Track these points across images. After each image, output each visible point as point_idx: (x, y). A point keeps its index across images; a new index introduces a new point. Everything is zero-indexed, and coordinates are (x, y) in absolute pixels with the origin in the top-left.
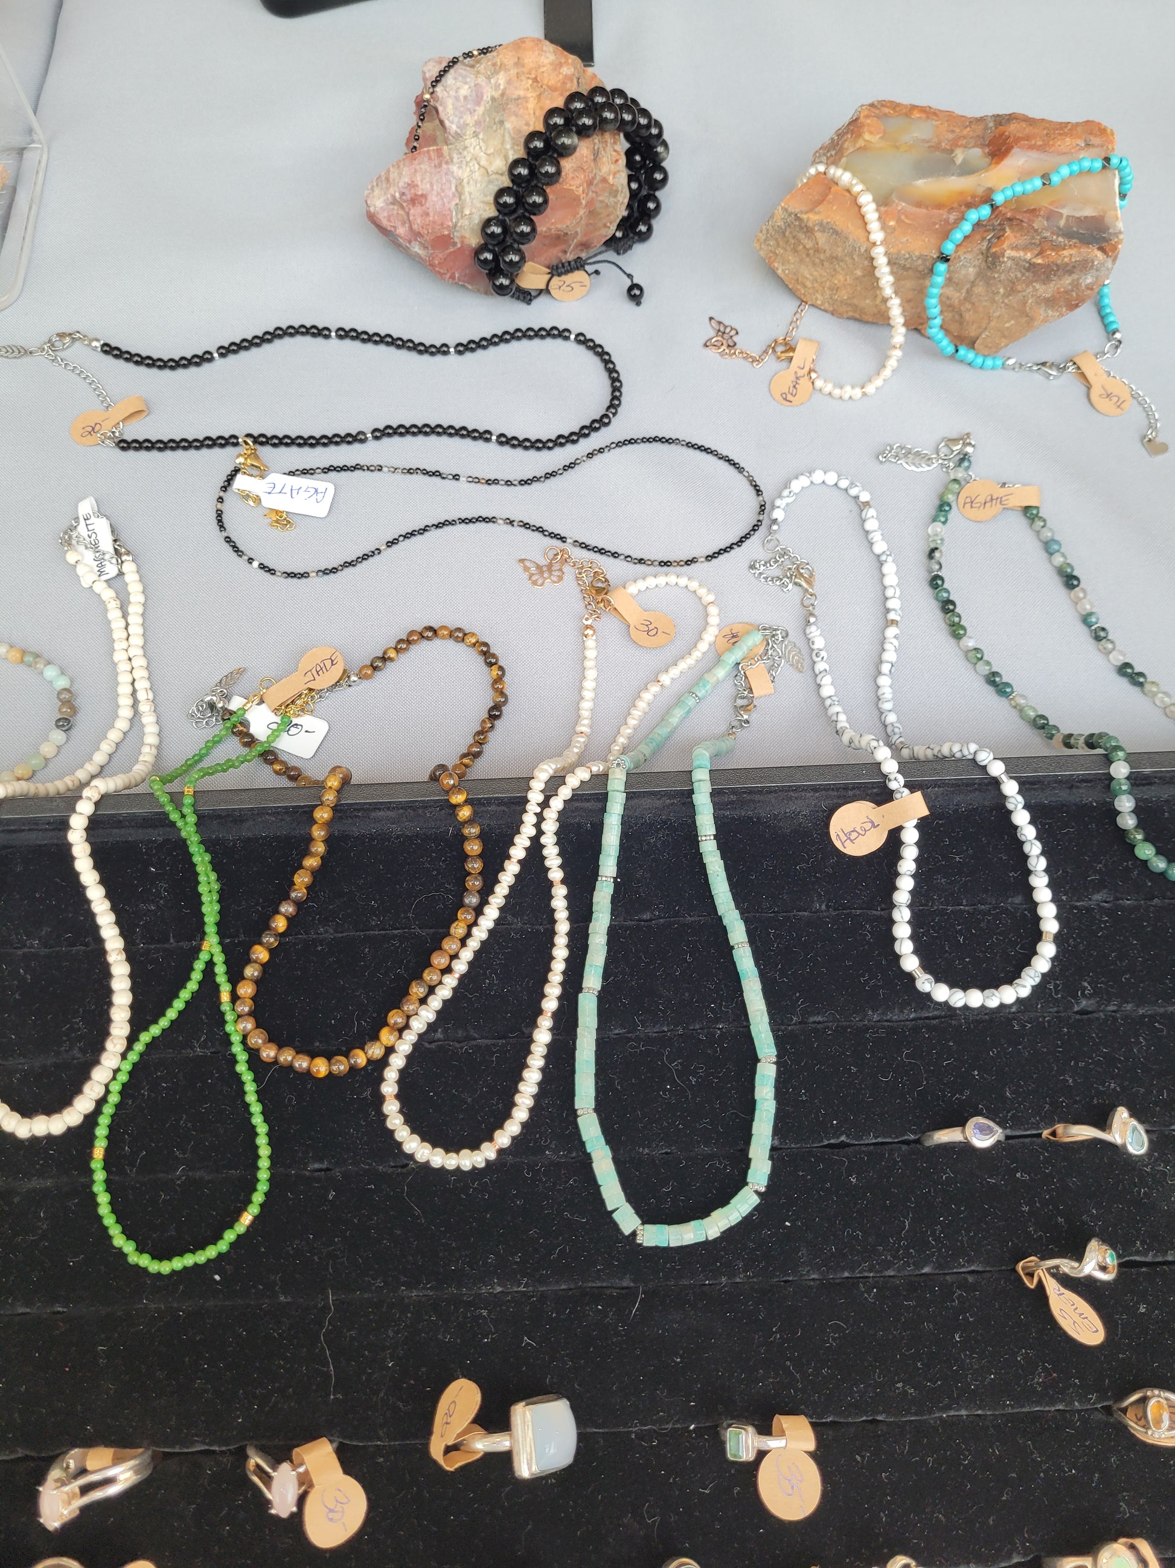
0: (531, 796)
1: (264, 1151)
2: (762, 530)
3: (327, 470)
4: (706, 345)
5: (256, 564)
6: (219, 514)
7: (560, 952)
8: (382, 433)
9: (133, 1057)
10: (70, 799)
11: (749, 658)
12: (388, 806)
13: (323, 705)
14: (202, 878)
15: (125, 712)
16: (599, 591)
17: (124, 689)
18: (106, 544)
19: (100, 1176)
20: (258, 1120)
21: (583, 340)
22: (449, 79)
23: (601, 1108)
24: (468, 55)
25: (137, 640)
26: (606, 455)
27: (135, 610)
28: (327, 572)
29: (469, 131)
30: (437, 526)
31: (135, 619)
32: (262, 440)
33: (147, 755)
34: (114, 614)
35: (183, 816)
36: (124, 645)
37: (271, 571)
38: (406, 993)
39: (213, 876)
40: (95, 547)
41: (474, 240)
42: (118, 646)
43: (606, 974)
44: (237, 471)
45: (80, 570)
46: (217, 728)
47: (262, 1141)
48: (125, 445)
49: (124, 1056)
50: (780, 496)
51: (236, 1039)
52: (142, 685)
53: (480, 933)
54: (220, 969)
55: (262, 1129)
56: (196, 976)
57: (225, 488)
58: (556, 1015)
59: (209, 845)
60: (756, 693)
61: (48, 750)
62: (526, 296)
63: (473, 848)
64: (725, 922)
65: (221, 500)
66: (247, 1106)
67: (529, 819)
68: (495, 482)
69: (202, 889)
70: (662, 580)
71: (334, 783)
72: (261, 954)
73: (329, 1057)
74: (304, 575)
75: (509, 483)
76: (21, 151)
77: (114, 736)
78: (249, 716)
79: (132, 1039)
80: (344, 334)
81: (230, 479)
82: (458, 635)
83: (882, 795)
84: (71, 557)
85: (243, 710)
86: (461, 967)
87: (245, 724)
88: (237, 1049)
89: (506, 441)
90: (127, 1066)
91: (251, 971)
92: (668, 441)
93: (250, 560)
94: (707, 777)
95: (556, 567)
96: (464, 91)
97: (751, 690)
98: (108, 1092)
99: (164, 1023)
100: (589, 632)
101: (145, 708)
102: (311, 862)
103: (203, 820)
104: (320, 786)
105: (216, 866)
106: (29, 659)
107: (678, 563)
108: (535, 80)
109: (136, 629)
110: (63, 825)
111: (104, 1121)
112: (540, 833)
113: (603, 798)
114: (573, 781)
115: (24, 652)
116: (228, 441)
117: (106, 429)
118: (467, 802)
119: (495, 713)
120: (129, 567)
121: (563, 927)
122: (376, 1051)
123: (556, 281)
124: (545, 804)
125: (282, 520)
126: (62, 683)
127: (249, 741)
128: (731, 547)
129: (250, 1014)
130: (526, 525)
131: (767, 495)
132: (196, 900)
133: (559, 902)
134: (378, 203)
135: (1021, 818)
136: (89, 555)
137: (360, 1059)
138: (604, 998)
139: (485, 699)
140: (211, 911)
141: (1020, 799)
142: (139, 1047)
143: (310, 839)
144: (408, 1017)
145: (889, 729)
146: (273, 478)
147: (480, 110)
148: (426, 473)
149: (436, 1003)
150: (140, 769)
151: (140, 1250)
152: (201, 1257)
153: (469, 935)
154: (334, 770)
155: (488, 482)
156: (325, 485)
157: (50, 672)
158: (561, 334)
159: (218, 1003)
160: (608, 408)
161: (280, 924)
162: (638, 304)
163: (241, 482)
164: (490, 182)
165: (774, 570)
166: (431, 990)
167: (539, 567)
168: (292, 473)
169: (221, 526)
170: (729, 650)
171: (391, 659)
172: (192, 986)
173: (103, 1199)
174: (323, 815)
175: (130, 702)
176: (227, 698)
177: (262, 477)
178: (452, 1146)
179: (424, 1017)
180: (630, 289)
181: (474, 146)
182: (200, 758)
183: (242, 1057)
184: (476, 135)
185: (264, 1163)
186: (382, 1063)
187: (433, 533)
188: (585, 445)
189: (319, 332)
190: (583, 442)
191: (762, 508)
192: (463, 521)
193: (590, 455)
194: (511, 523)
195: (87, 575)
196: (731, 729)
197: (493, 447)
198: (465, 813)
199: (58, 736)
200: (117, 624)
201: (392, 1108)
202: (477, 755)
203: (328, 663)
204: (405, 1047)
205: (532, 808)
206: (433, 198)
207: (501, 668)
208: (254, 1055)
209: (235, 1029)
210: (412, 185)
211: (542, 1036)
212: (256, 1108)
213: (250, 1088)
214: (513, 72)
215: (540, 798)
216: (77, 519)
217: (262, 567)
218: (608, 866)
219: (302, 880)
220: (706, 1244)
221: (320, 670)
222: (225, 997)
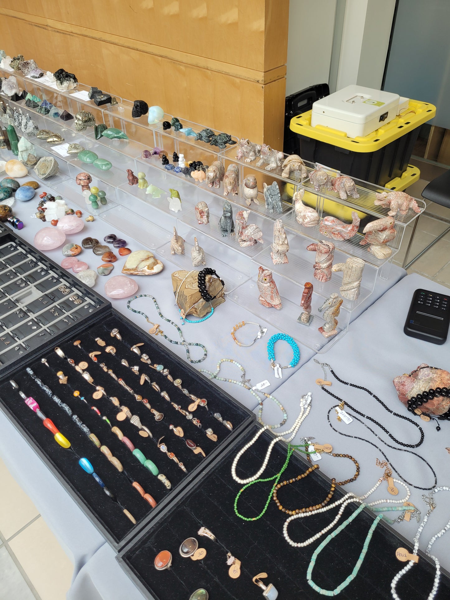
0: (346, 496)
1: (264, 512)
2: (430, 491)
3: (354, 417)
4: (446, 448)
5: (330, 423)
6: (330, 411)
7: (331, 525)
8: (368, 418)
9: (256, 481)
10: (276, 437)
11: (408, 511)
12: (321, 478)
13: (323, 454)
14: (285, 464)
15: (291, 430)
16: (388, 475)
17: (294, 426)
18: (308, 402)
19: (239, 494)
20: (266, 507)
21: (420, 429)
22: (425, 369)
23: (319, 556)
24: (432, 367)
25: (301, 420)
26: (408, 453)
27: (305, 415)
28: (340, 433)
29: (422, 380)
30: (366, 441)
31: (304, 417)
32: (346, 403)
33: (290, 439)
34: (301, 414)
35: (290, 452)
36: (299, 420)
37: (331, 426)
38: (302, 509)
39: (287, 465)
40: (306, 401)
41: (410, 399)
42: (298, 419)
43: (337, 536)
44: (338, 406)
45: (301, 403)
46: (304, 444)
47: (264, 510)
48: (323, 388)
49: (255, 480)
50: (439, 488)
51: (272, 492)
52: (297, 428)
53: (321, 511)
54: (277, 480)
55: (266, 508)
56: (273, 478)
57: (334, 407)
58: (323, 535)
59: (290, 460)
60: (404, 518)
61: (276, 426)
62: (415, 414)
63: (330, 496)
64: (364, 547)
65: (332, 408)
66: (266, 503)
67: (343, 499)
68: (383, 442)
69: (284, 466)
70: (402, 483)
71: (316, 466)
72: (285, 483)
73: (283, 507)
74: (336, 431)
75: (385, 444)
76: (342, 330)
77: (287, 432)
78: (310, 446)
79: (258, 479)
80: (375, 396)
81: (336, 406)
82: (356, 462)
83: (411, 551)
84: (302, 400)
85: (310, 445)
86: (313, 513)
87: (308, 447)
88: (271, 494)
89: (390, 436)
90: (254, 482)
91: (282, 484)
92: (424, 460)
93: (329, 422)
94: (379, 519)
95: (383, 465)
96: (426, 373)
97: (404, 517)
98: (249, 483)
99: (264, 480)
100: (380, 481)
101: (295, 432)
102: (303, 476)
103: (292, 456)
104: (312, 466)
105: (288, 464)
106: (284, 410)
107: (408, 483)
108: (441, 380)
109: (303, 418)
110: (272, 439)
111: (246, 486)
112: (343, 503)
113: (358, 507)
114: (355, 500)
115: (284, 409)
116: (340, 400)
117: (322, 383)
118: (334, 488)
119: (352, 480)
120: (309, 408)
121: (335, 522)
122: (290, 513)
123: (422, 415)
124: (347, 499)
125: (340, 419)
126: (286, 418)
127: (307, 450)
128: (421, 489)
129: (277, 490)
130: (383, 453)
131: (437, 485)
132: (282, 467)
133: (338, 517)
134: (396, 380)
135: (437, 581)
136: (304, 402)
137: (287, 512)
138: (333, 540)
139: (352, 477)
140: (283, 470)
141: (439, 576)
142: (258, 481)
143: (305, 472)
144: (299, 513)
145: (428, 548)
146: (343, 411)
147: (427, 378)
148: (371, 430)
149: (305, 514)
150: (288, 440)
151: (237, 509)
152: (244, 518)
153: (319, 509)
154: (317, 465)
155: (382, 441)
156: (351, 419)
157: (285, 415)
158: (417, 425)
159: (273, 485)
160: (415, 445)
161: (291, 481)
162: (438, 431)
163: (337, 408)
164: (419, 391)
165: (428, 500)
166: (306, 512)
167: (380, 462)
168: (347, 413)
169: (329, 413)
170: (405, 506)
171: (340, 456)
172: (272, 479)
173: (238, 497)
174: (310, 470)
175: (293, 429)
176: (309, 441)
177: (342, 410)
178: (291, 538)
179: (302, 515)
180: (437, 427)
181: (421, 383)
182: (297, 446)
183: (271, 495)
184: (423, 381)
185: (262, 514)
186: (290, 516)
187: (364, 441)
188: (406, 448)
189: (370, 393)
190: (406, 447)
191: (434, 487)
192: (371, 443)
193: (405, 451)
194: (380, 451)
195: (301, 405)
196: (395, 521)
197: (388, 435)
198: (333, 489)
199: (279, 426)
200: (301, 415)
201: (286, 524)
202: (343, 484)
203: (329, 448)
204: (295, 517)
205: (344, 498)
206: (406, 387)
207: (359, 474)
208: (272, 498)
209: (274, 490)
210: (404, 382)
211: (318, 536)
212: (267, 505)
213: (269, 501)
214: (438, 376)
215: (347, 497)
216: (307, 394)
217: (330, 424)
218: (351, 519)
219: (299, 477)
220: (318, 593)
221: (327, 448)
222: (275, 484)
